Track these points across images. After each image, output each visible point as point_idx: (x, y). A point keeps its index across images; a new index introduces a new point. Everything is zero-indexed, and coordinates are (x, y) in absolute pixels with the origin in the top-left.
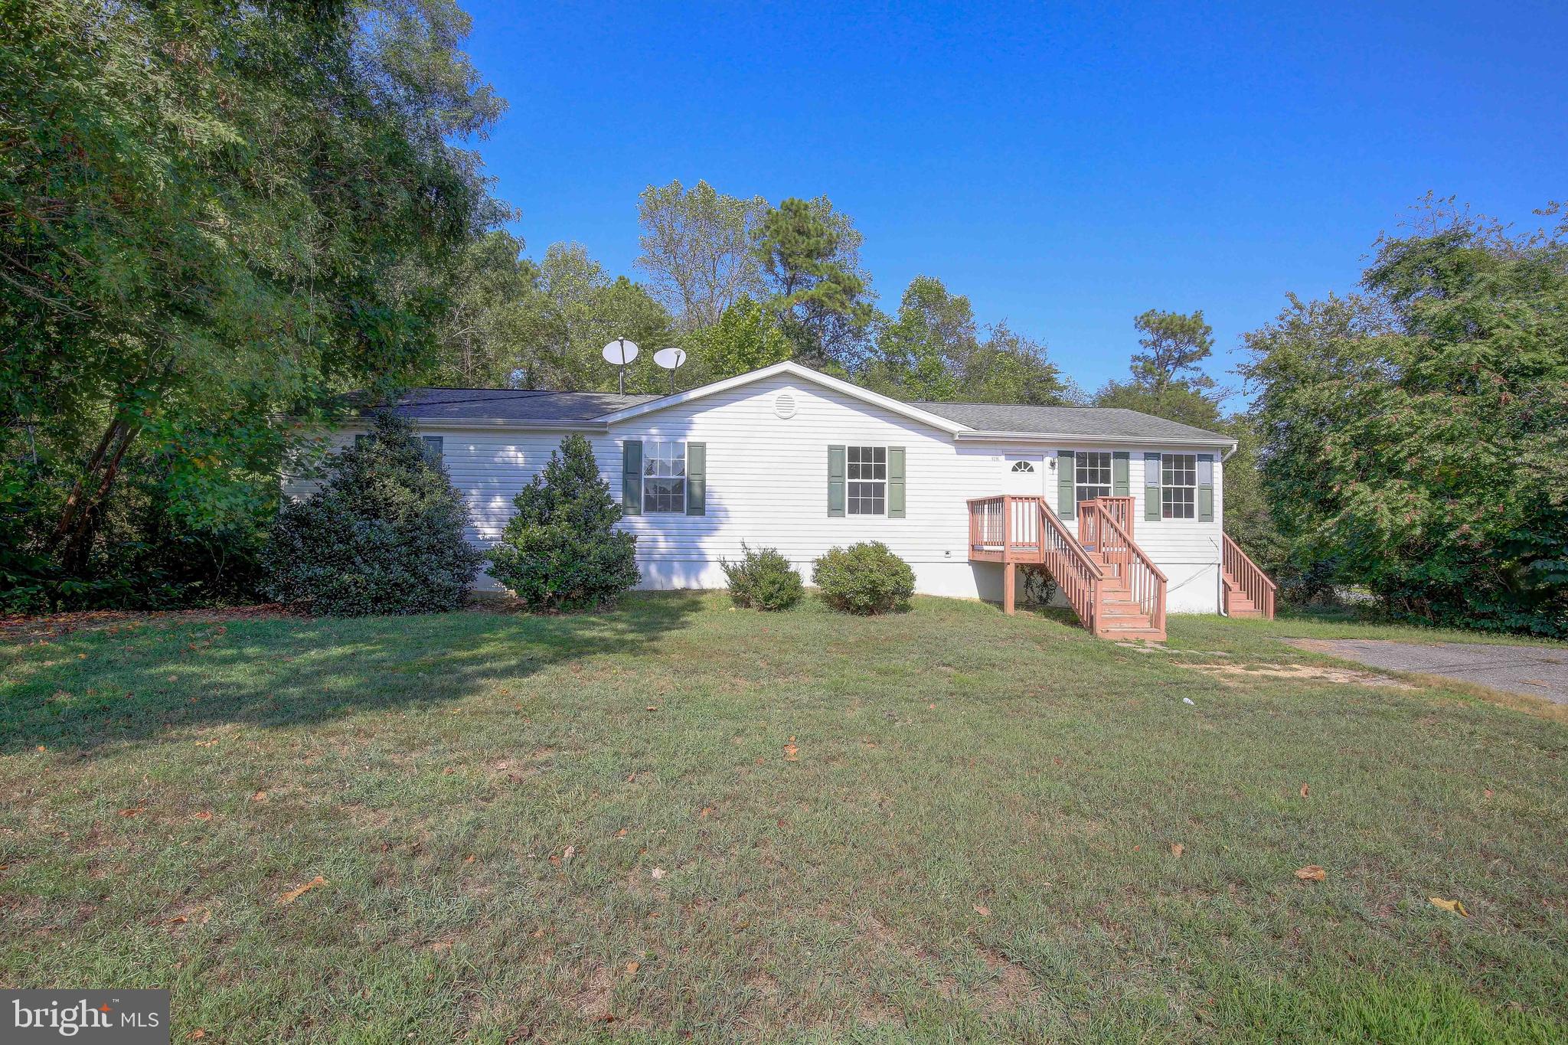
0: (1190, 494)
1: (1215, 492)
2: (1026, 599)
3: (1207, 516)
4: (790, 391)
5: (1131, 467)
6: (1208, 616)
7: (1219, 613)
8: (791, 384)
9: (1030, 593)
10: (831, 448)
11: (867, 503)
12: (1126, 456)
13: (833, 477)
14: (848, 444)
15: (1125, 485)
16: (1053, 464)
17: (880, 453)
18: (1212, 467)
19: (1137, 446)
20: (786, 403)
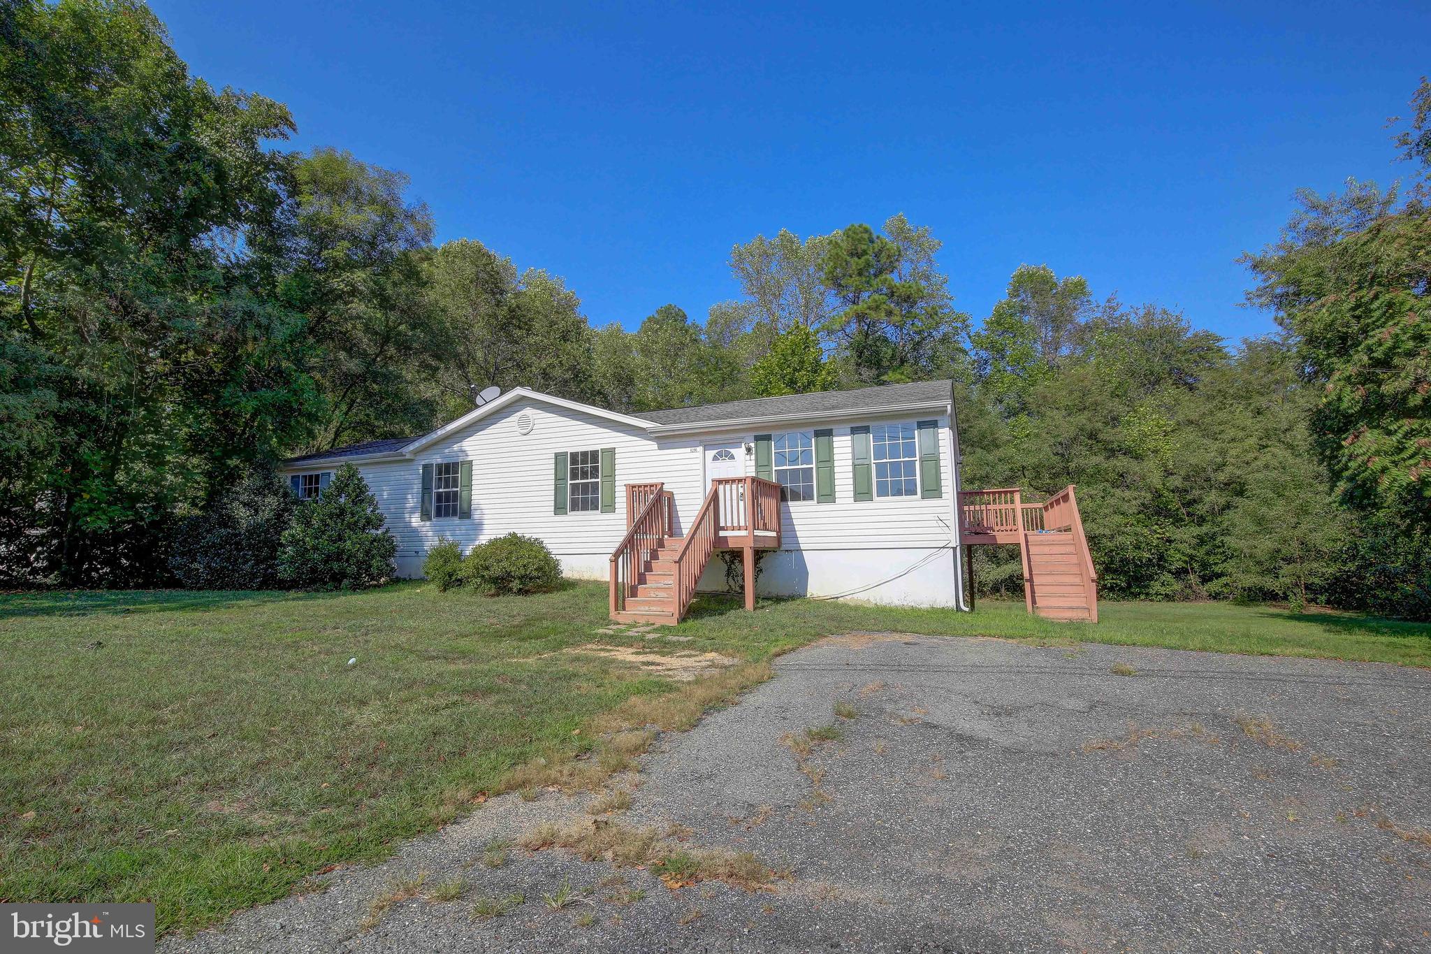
0: (910, 467)
1: (942, 463)
2: (727, 588)
3: (932, 491)
4: (528, 411)
5: (835, 445)
6: (944, 611)
7: (958, 608)
8: (528, 405)
9: (731, 582)
10: (557, 455)
11: (585, 502)
12: (829, 433)
13: (559, 479)
14: (570, 450)
15: (827, 464)
16: (749, 450)
17: (594, 454)
18: (936, 436)
19: (841, 421)
20: (524, 422)
